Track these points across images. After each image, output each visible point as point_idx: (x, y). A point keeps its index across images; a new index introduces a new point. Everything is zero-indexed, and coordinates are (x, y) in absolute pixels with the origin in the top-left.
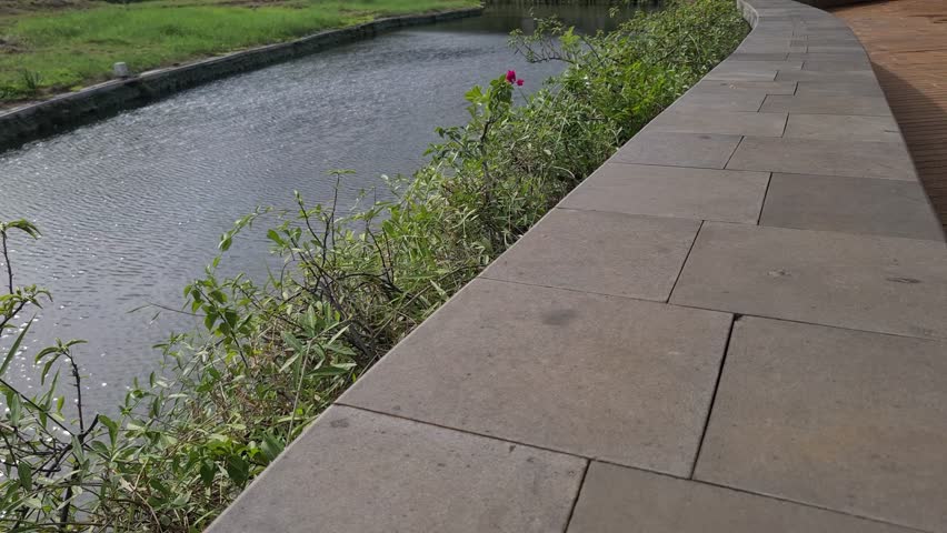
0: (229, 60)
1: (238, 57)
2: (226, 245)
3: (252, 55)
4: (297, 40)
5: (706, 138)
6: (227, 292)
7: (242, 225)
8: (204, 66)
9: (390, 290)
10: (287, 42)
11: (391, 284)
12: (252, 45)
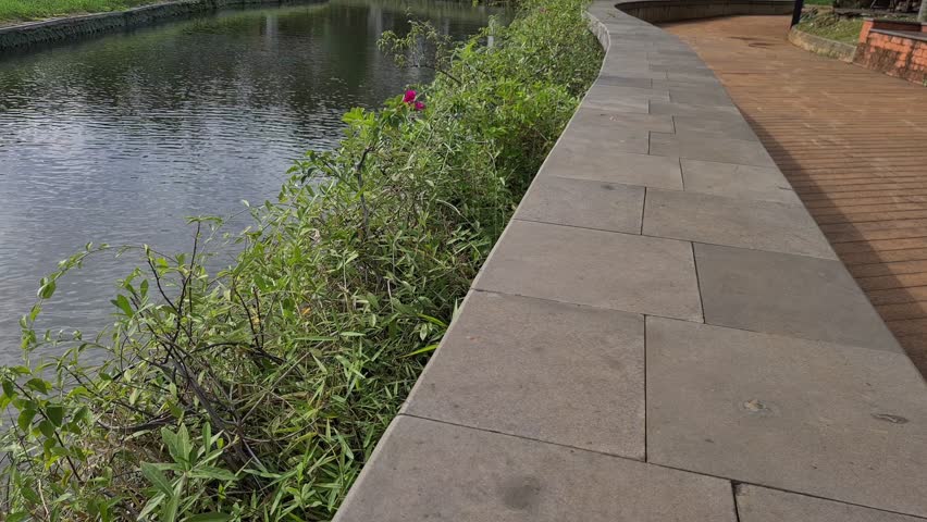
0: (47, 26)
1: (59, 23)
2: (48, 292)
3: (76, 23)
4: (128, 10)
5: (608, 187)
6: (50, 378)
7: (68, 265)
8: (16, 32)
9: (261, 359)
10: (116, 11)
11: (259, 349)
12: (74, 11)
